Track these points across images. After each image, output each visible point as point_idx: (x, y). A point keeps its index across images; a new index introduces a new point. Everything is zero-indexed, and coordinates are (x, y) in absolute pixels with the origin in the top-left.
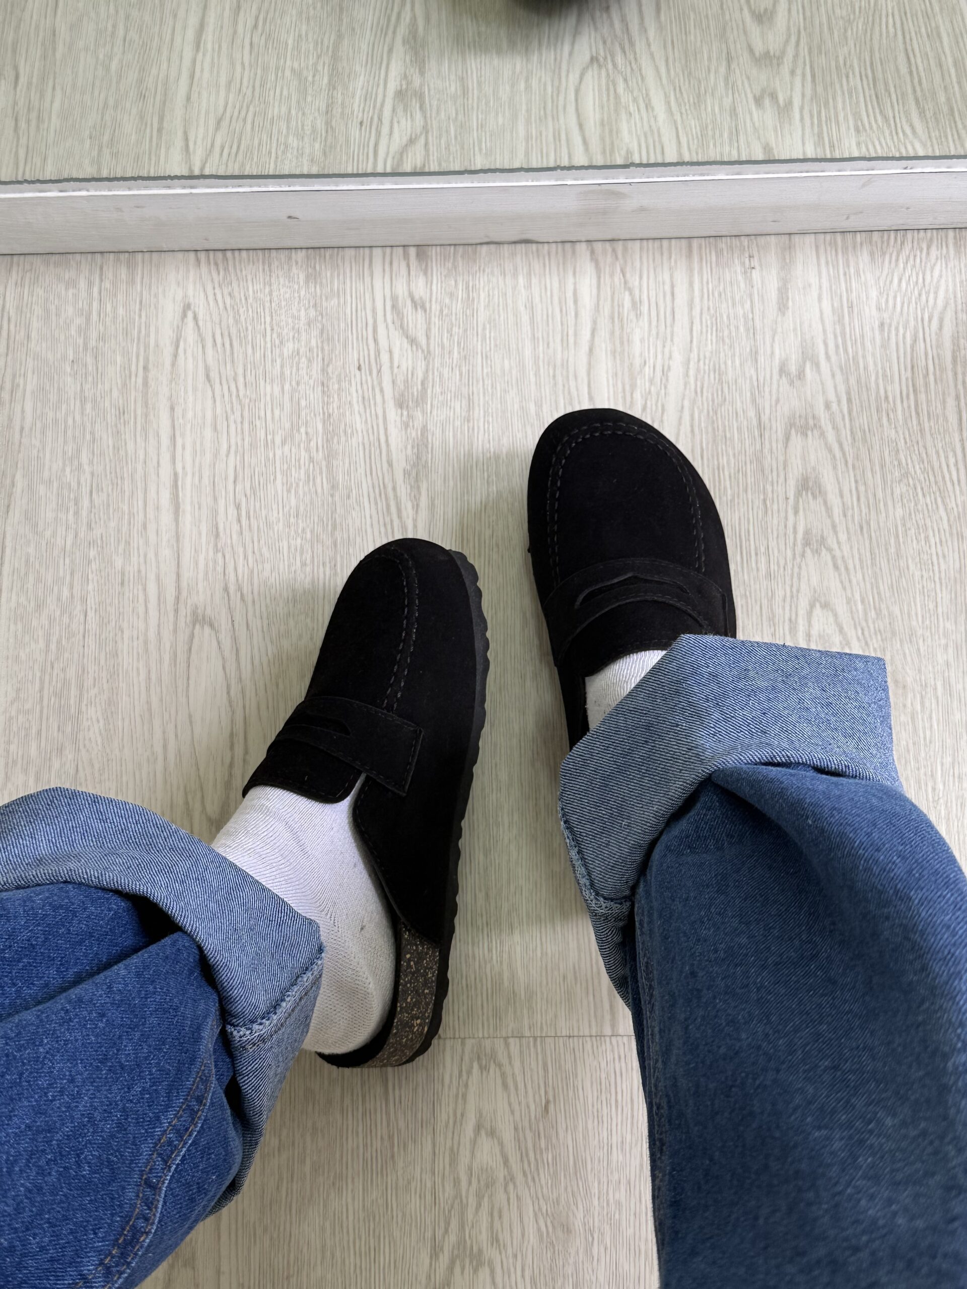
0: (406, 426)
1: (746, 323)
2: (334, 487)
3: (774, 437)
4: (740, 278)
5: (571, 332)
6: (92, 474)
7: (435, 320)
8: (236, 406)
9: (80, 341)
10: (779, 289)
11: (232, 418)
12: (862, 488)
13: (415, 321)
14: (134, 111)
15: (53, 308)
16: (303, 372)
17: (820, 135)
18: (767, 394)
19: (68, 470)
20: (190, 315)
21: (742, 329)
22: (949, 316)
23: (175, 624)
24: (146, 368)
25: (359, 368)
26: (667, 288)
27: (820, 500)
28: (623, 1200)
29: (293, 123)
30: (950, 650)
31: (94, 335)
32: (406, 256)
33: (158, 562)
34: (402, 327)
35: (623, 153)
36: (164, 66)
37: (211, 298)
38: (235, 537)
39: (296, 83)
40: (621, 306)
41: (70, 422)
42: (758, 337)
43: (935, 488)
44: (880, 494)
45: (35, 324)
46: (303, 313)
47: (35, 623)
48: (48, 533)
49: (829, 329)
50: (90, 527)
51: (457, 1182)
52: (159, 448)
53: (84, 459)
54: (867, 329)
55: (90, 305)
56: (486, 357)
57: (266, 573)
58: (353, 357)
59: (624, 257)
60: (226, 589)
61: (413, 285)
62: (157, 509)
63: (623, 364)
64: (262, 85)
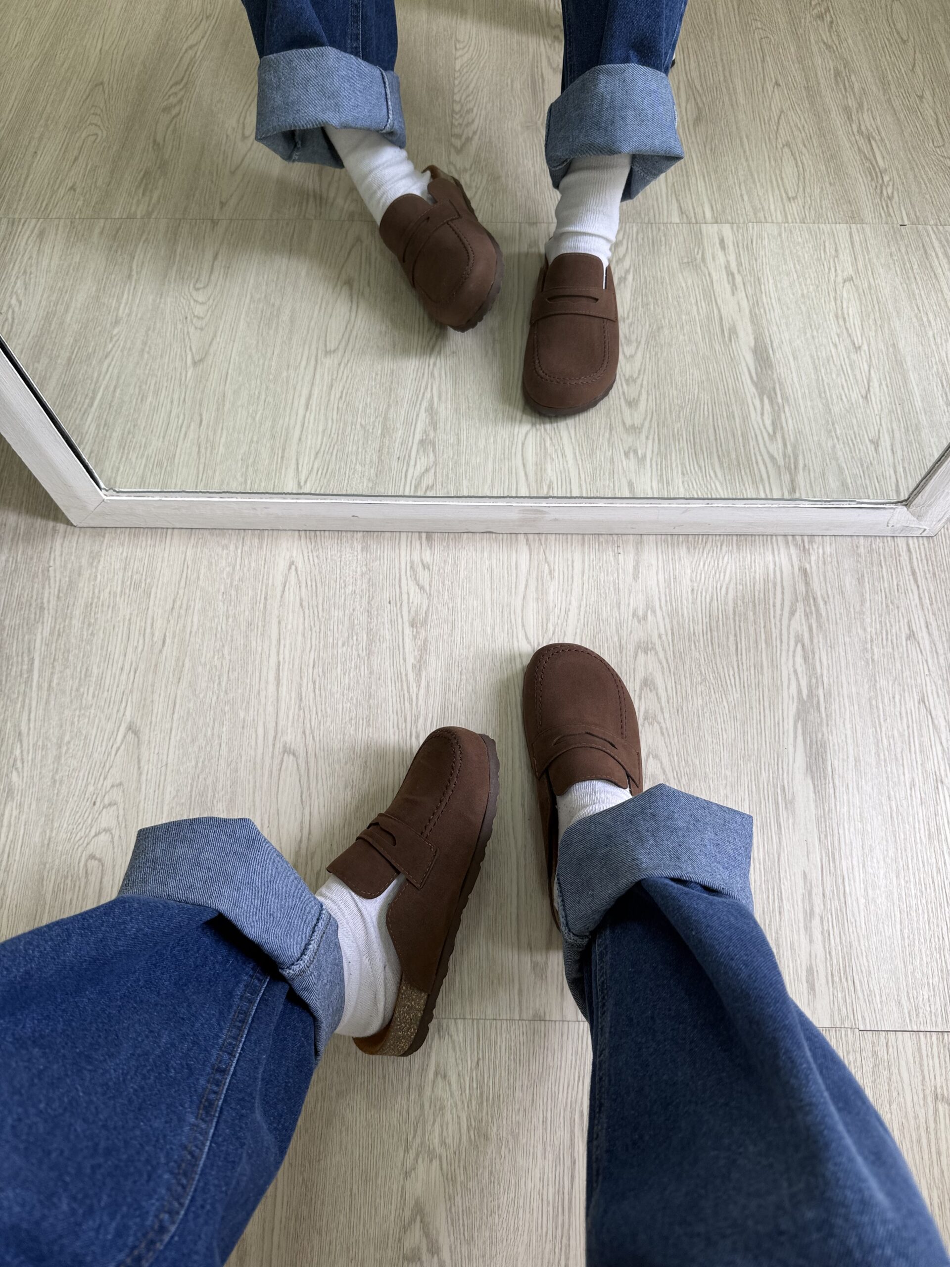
0: (415, 638)
1: (614, 585)
2: (371, 673)
3: (628, 653)
4: (612, 559)
5: (513, 586)
6: (230, 661)
7: (435, 576)
8: (317, 623)
9: (229, 581)
10: (634, 567)
11: (314, 630)
12: (679, 687)
13: (424, 576)
14: (268, 445)
15: (214, 561)
16: (357, 604)
17: (661, 476)
18: (625, 628)
19: (216, 657)
20: (293, 567)
21: (612, 588)
22: (732, 586)
23: (273, 752)
24: (266, 599)
25: (390, 603)
26: (570, 563)
27: (654, 692)
28: (521, 1121)
29: (359, 457)
30: (728, 788)
31: (237, 578)
32: (420, 538)
33: (265, 714)
34: (415, 579)
35: (548, 482)
36: (287, 419)
37: (306, 558)
38: (311, 700)
39: (362, 432)
40: (543, 572)
41: (219, 629)
42: (621, 594)
43: (721, 689)
44: (689, 691)
45: (203, 571)
46: (359, 569)
47: (190, 750)
48: (201, 696)
49: (662, 591)
50: (226, 692)
51: (422, 1106)
52: (270, 646)
53: (226, 652)
54: (684, 592)
55: (236, 560)
56: (463, 599)
57: (328, 724)
58: (386, 596)
59: (545, 544)
60: (304, 732)
61: (423, 555)
62: (267, 682)
63: (542, 604)
64: (343, 433)
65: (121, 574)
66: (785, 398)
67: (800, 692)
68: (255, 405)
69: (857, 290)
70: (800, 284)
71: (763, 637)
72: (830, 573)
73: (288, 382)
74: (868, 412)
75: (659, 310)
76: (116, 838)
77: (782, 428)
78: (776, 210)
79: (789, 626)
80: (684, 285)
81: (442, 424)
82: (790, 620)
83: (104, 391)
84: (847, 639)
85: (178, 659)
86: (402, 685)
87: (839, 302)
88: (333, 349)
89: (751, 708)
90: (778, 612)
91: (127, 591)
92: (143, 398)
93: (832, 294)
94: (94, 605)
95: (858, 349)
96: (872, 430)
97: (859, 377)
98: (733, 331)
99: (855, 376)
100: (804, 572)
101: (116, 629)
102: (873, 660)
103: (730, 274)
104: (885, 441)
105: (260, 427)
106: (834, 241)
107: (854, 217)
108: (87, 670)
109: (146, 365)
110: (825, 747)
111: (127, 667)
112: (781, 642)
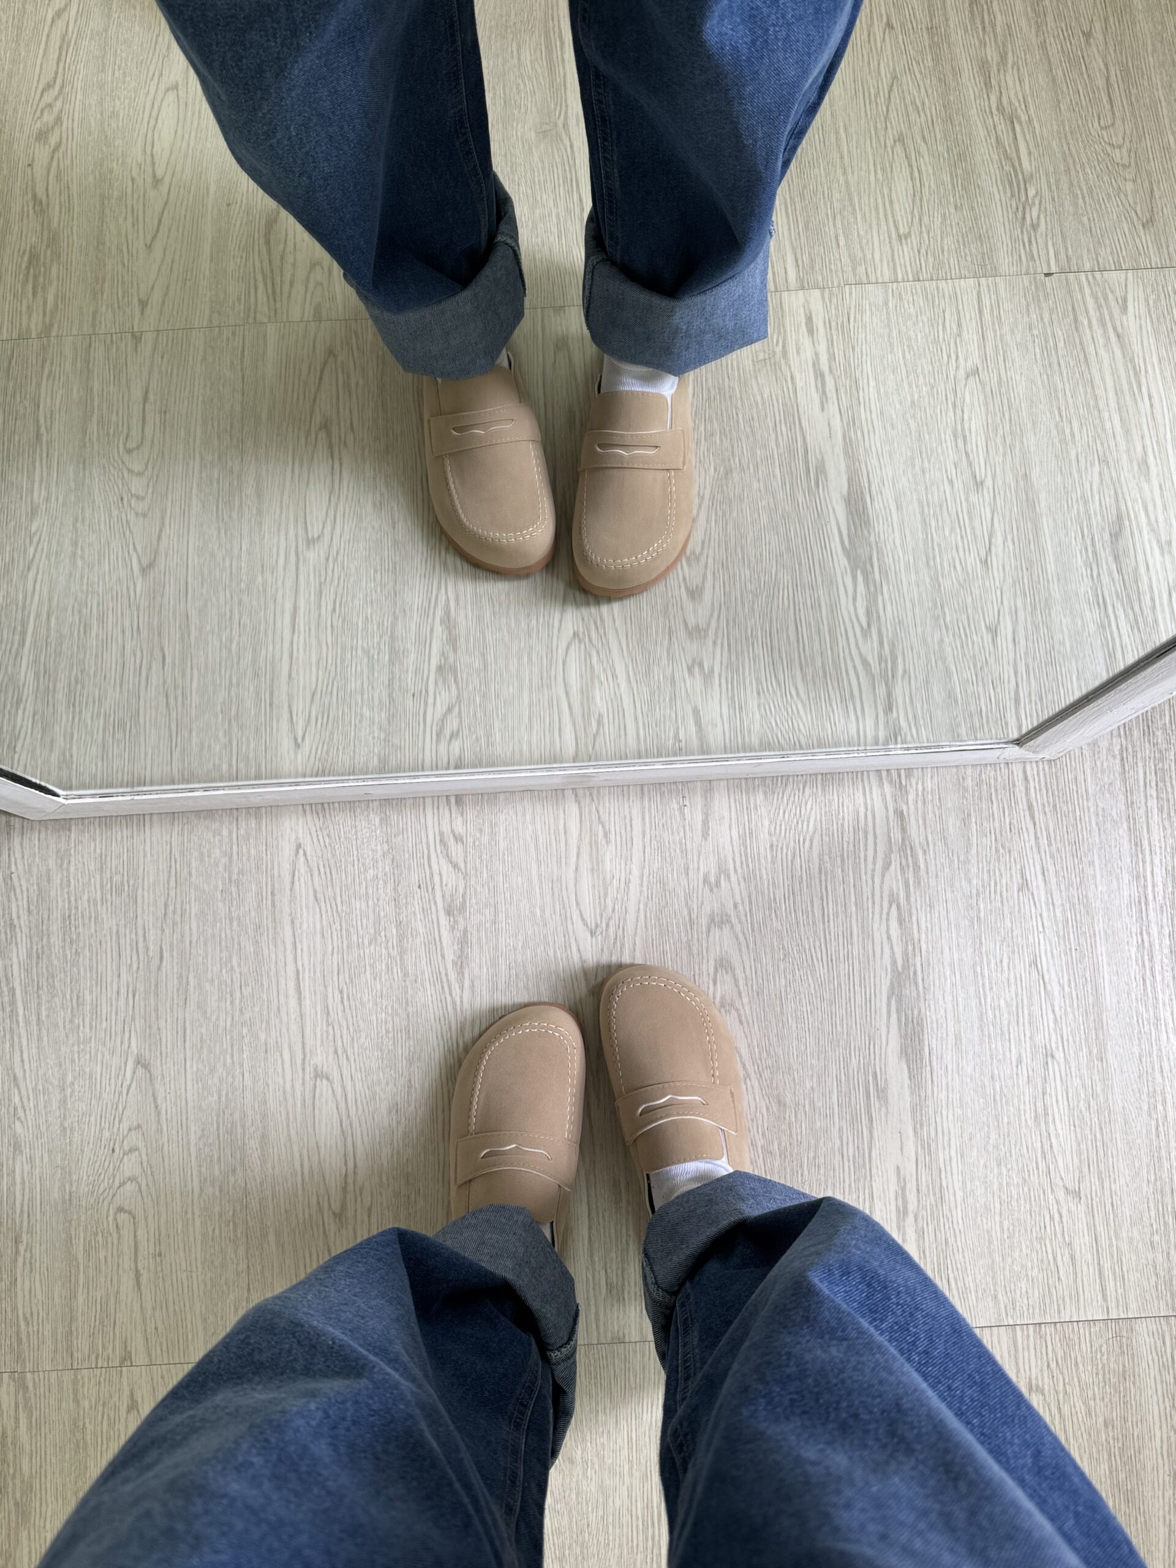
0: (453, 928)
1: (681, 846)
2: (406, 975)
3: (700, 930)
4: (677, 813)
5: (563, 856)
6: (241, 973)
7: (470, 850)
8: (336, 917)
9: (226, 875)
10: (703, 820)
11: (334, 928)
12: (758, 965)
13: (456, 850)
14: (251, 688)
15: (205, 851)
17: (733, 698)
18: (695, 898)
19: (224, 971)
20: (301, 852)
21: (678, 852)
22: (817, 837)
23: (303, 1079)
24: (272, 894)
25: (420, 887)
26: (628, 821)
27: (730, 974)
29: (366, 696)
30: (815, 1079)
31: (236, 871)
32: (448, 803)
33: (289, 1035)
34: (448, 856)
35: (596, 716)
36: (271, 648)
37: (315, 839)
38: (340, 1014)
39: (366, 660)
40: (596, 835)
41: (223, 935)
42: (689, 856)
43: (806, 966)
44: (770, 970)
45: (194, 864)
46: (379, 847)
47: (210, 1082)
48: (214, 1018)
49: (736, 850)
50: (241, 1011)
52: (285, 952)
53: (235, 963)
54: (762, 849)
55: (231, 849)
56: (505, 875)
57: (363, 1040)
58: (414, 878)
59: (598, 799)
60: (336, 1052)
61: (454, 824)
62: (287, 996)
63: (598, 878)
64: (342, 662)
65: (98, 877)
66: (883, 572)
67: (894, 962)
68: (228, 630)
69: (984, 388)
70: (910, 386)
71: (853, 899)
72: (931, 814)
73: (265, 591)
74: (987, 584)
75: (727, 444)
76: (144, 1187)
77: (879, 617)
78: (881, 261)
79: (882, 883)
80: (759, 398)
81: (462, 640)
82: (883, 876)
83: (35, 621)
84: (949, 895)
85: (181, 976)
86: (443, 988)
87: (959, 412)
88: (316, 535)
89: (840, 985)
90: (870, 866)
91: (109, 897)
92: (87, 628)
93: (951, 397)
94: (72, 917)
95: (979, 485)
96: (991, 613)
97: (978, 532)
98: (821, 469)
99: (973, 529)
100: (900, 815)
101: (104, 945)
102: (979, 918)
103: (819, 375)
104: (1005, 627)
105: (238, 663)
106: (957, 308)
107: (985, 268)
108: (78, 997)
109: (82, 577)
110: (922, 1026)
111: (123, 990)
112: (874, 903)
